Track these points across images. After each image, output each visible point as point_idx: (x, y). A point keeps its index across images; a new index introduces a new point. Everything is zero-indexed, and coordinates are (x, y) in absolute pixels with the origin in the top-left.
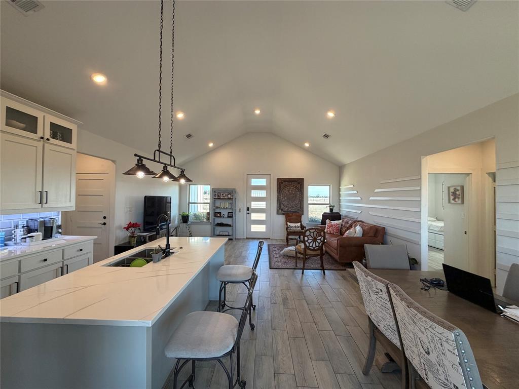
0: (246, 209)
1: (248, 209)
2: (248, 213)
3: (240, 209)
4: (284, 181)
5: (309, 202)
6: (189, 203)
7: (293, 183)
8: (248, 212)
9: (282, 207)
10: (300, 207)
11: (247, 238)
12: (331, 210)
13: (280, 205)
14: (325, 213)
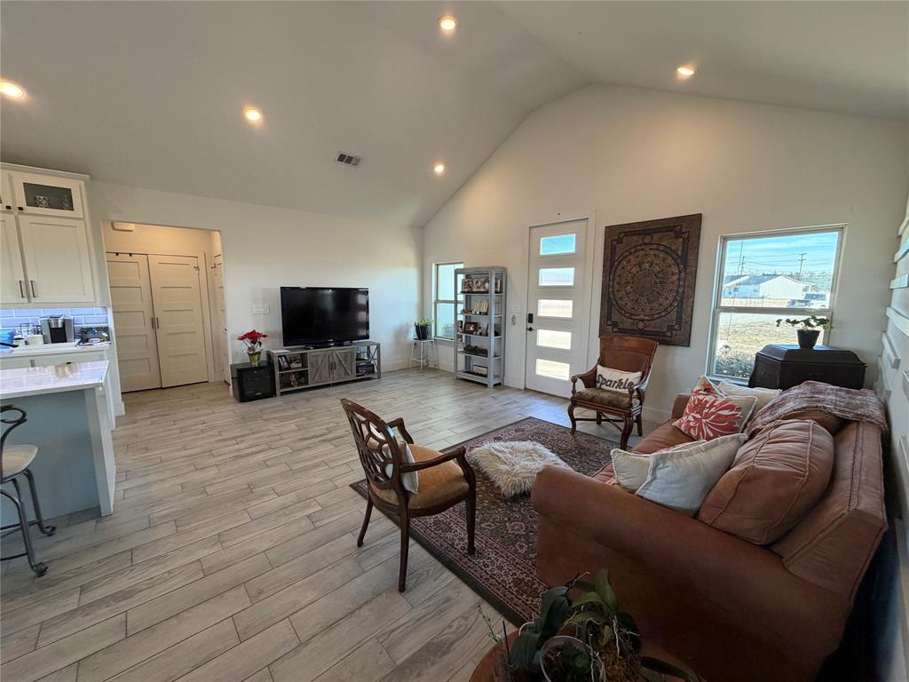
0: (525, 318)
1: (530, 318)
2: (531, 329)
3: (514, 318)
4: (627, 234)
5: (725, 302)
6: (437, 301)
7: (656, 237)
8: (530, 325)
9: (616, 317)
10: (679, 320)
11: (526, 389)
12: (807, 338)
13: (610, 310)
14: (769, 349)
